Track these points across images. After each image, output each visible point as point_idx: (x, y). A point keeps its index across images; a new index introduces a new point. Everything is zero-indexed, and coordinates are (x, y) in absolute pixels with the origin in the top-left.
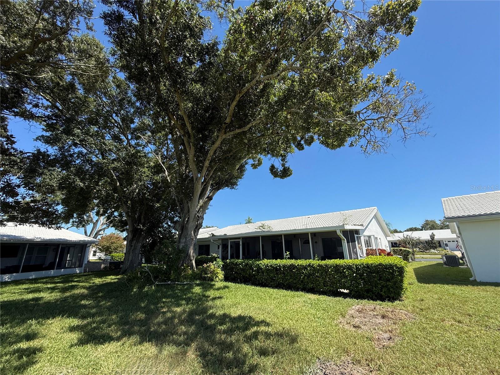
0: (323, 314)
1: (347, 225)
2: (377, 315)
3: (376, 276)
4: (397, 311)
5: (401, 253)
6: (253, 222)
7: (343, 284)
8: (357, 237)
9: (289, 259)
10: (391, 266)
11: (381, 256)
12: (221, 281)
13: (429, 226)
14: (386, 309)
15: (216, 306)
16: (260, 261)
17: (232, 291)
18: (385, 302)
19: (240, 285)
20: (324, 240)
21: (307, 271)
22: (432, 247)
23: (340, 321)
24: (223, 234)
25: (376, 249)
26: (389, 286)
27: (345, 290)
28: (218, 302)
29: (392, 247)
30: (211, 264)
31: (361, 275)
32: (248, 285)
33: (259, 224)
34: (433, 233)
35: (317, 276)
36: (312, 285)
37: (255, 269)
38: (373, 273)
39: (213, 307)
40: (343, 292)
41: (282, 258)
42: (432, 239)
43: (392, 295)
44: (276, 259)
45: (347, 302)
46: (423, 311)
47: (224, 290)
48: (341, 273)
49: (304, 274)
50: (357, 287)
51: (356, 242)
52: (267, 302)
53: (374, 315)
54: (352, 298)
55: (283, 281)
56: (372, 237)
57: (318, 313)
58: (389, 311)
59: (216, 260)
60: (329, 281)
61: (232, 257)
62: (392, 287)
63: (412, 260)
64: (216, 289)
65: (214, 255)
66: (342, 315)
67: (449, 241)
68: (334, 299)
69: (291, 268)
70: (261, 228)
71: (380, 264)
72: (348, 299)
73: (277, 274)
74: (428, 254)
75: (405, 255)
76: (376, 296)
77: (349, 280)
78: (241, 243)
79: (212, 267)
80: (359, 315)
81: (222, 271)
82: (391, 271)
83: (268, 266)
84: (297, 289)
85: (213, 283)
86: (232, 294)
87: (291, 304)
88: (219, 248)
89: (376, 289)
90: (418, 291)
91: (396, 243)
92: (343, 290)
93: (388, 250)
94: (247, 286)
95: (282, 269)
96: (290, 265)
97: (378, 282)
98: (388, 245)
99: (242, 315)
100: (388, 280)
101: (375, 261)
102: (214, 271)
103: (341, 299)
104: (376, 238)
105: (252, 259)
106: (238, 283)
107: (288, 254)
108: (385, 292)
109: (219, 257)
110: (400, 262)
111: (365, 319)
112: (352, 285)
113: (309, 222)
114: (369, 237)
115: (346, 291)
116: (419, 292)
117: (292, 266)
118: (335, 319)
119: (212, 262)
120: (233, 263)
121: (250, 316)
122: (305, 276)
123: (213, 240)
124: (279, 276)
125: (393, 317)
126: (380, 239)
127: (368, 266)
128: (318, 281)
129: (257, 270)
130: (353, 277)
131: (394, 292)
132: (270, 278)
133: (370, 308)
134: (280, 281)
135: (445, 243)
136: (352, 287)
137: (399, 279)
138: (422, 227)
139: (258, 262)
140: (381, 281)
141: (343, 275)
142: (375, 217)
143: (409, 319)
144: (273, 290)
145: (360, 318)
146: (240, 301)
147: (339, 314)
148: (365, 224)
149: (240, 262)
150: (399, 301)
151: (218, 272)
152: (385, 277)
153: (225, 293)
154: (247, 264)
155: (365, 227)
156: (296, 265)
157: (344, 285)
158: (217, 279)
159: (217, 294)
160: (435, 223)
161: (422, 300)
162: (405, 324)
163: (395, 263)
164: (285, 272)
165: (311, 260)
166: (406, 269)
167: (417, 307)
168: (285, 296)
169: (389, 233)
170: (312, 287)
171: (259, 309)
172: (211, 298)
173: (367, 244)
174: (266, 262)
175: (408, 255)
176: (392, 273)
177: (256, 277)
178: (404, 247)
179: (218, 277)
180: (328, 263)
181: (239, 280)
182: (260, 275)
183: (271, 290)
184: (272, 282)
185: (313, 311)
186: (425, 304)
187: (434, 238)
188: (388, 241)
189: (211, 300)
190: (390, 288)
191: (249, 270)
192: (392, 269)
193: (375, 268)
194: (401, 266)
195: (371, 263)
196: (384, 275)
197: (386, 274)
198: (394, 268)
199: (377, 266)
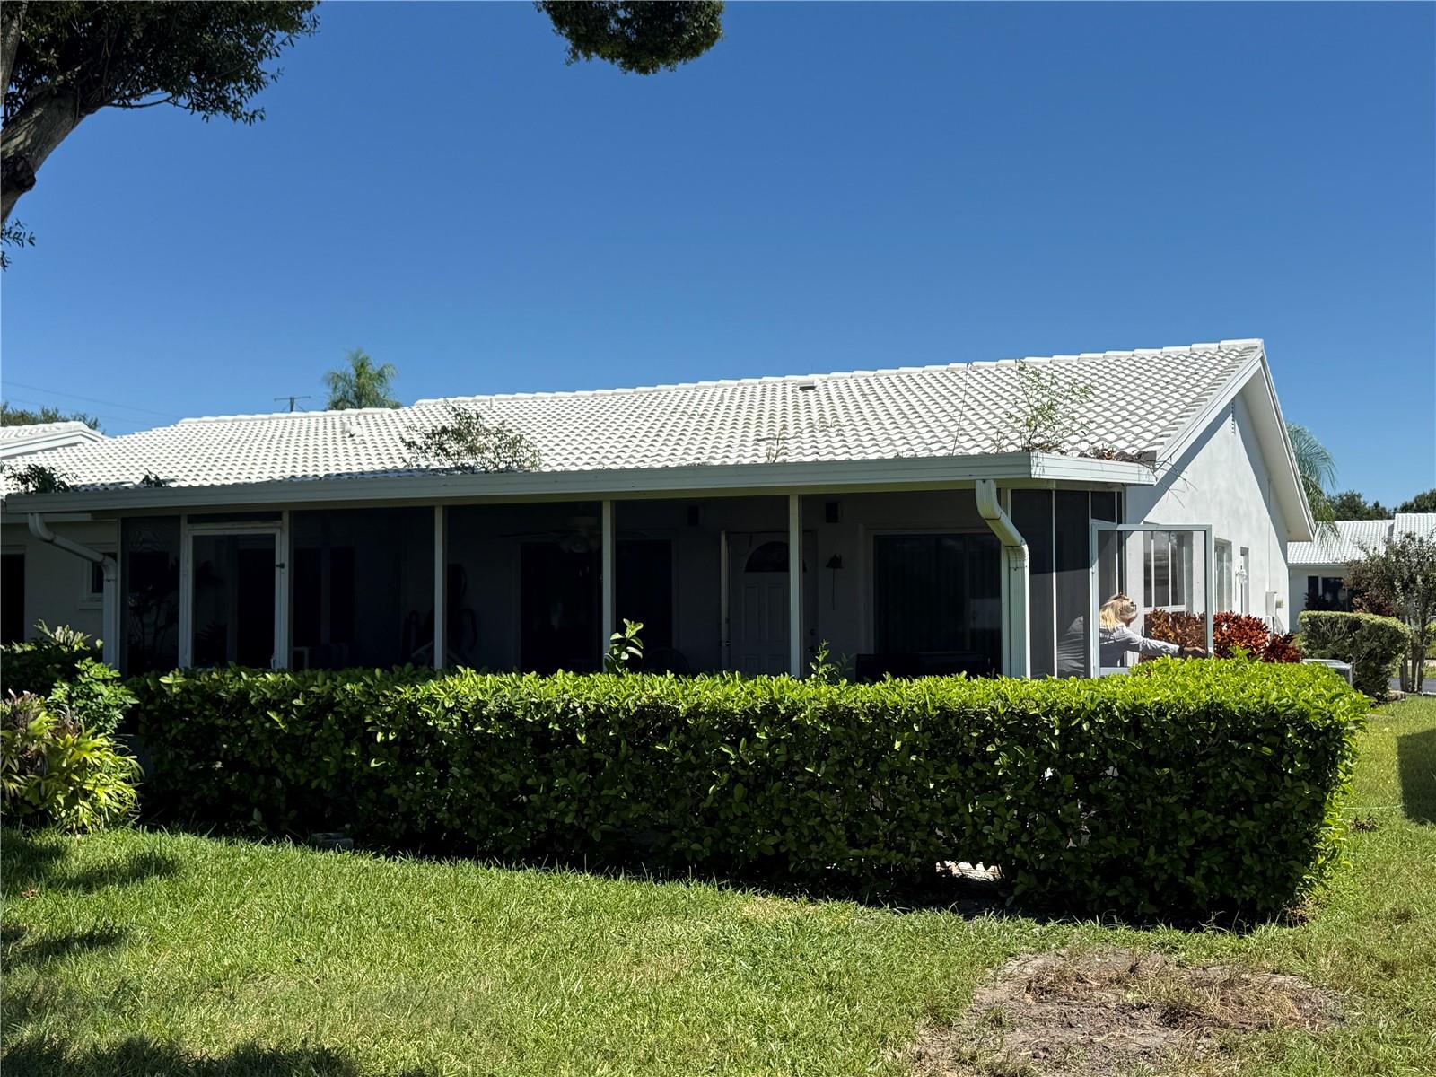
0: (817, 1013)
1: (1056, 454)
2: (1142, 1007)
3: (1177, 778)
4: (1255, 980)
5: (1353, 644)
6: (391, 398)
7: (968, 830)
8: (1104, 536)
9: (633, 670)
10: (1271, 723)
11: (1231, 662)
12: (115, 822)
14: (1200, 972)
15: (69, 994)
16: (425, 681)
17: (199, 893)
18: (1200, 930)
19: (261, 850)
20: (888, 551)
21: (748, 747)
23: (916, 1048)
24: (136, 478)
25: (1204, 617)
26: (1240, 842)
27: (980, 866)
28: (84, 972)
29: (1310, 607)
30: (33, 701)
31: (1088, 775)
32: (325, 847)
33: (434, 413)
35: (813, 782)
36: (771, 841)
37: (385, 743)
38: (1162, 765)
39: (39, 1008)
40: (964, 880)
41: (587, 660)
43: (1250, 891)
44: (546, 671)
45: (980, 934)
46: (1392, 976)
47: (136, 888)
48: (965, 761)
49: (729, 768)
50: (1051, 847)
51: (1094, 572)
52: (452, 955)
53: (1122, 1009)
54: (1011, 912)
55: (580, 813)
56: (1198, 539)
57: (785, 1011)
58: (1209, 984)
59: (71, 675)
60: (882, 813)
61: (207, 653)
62: (1254, 848)
63: (1404, 688)
64: (73, 884)
65: (60, 634)
66: (937, 1017)
68: (899, 919)
69: (643, 733)
70: (452, 446)
71: (1213, 711)
72: (987, 923)
73: (545, 769)
75: (1371, 654)
76: (1154, 898)
77: (1009, 805)
78: (282, 554)
79: (42, 722)
80: (1035, 1012)
81: (122, 752)
82: (1267, 751)
83: (480, 718)
84: (672, 868)
85: (50, 838)
86: (201, 915)
87: (622, 959)
88: (98, 587)
89: (1163, 860)
90: (1392, 868)
91: (1333, 585)
92: (965, 866)
93: (1280, 622)
94: (318, 855)
95: (582, 738)
96: (642, 711)
97: (1183, 816)
98: (1283, 595)
99: (268, 1044)
100: (1239, 805)
101: (1184, 687)
102: (55, 752)
103: (944, 918)
104: (1223, 547)
105: (369, 666)
106: (252, 835)
107: (630, 633)
108: (1208, 876)
109: (98, 656)
110: (1331, 700)
111: (1069, 1033)
112: (1024, 838)
113: (804, 424)
114: (1183, 537)
115: (981, 873)
116: (1398, 872)
117: (656, 718)
118: (891, 1036)
119: (44, 690)
120: (209, 697)
121: (325, 1052)
122: (735, 779)
123: (48, 525)
124: (557, 783)
125: (1229, 1014)
126: (1244, 552)
127: (1136, 722)
128: (818, 812)
129: (403, 741)
130: (1037, 787)
131: (1262, 873)
132: (494, 795)
133: (1108, 966)
134: (563, 813)
136: (1024, 845)
137: (1301, 799)
139: (407, 693)
140: (1199, 813)
141: (979, 773)
142: (1243, 409)
143: (1312, 1023)
144: (504, 875)
145: (1037, 1025)
146: (253, 955)
147: (919, 1006)
148: (1169, 454)
149: (272, 687)
150: (1282, 923)
151: (91, 758)
152: (1228, 786)
153: (141, 909)
154: (321, 708)
155: (1161, 474)
156: (683, 708)
157: (973, 837)
158: (83, 809)
159: (80, 913)
161: (1404, 917)
162: (1282, 1047)
163: (1300, 704)
164: (597, 755)
165: (784, 679)
166: (1360, 741)
167: (1370, 957)
168: (588, 912)
169: (1307, 514)
170: (771, 852)
171: (393, 1001)
172: (27, 941)
173: (1162, 582)
174: (468, 685)
175: (1388, 658)
176: (1271, 766)
177: (392, 790)
178: (1378, 610)
179: (86, 795)
180: (892, 699)
181: (256, 815)
182: (424, 778)
183: (491, 880)
184: (505, 823)
185: (758, 1001)
186: (1412, 938)
188: (1294, 570)
189: (25, 956)
190: (1242, 852)
191: (335, 748)
192: (1277, 740)
193: (1178, 731)
194: (1328, 722)
195: (1156, 699)
196: (1225, 774)
197: (1236, 769)
198: (1289, 735)
199: (1192, 719)
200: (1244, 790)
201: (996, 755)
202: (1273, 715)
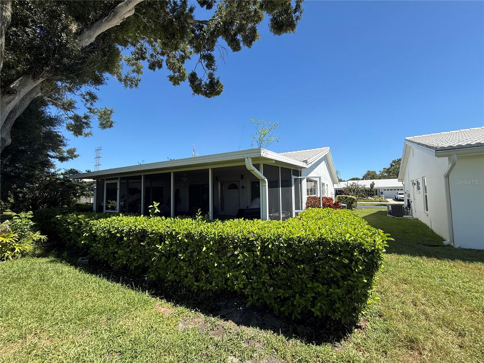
3: (307, 268)
5: (346, 201)
10: (347, 248)
13: (370, 176)
21: (164, 245)
22: (370, 194)
29: (337, 194)
34: (373, 182)
37: (87, 236)
42: (371, 188)
51: (293, 188)
55: (128, 260)
56: (319, 183)
67: (384, 190)
71: (321, 241)
74: (366, 200)
75: (349, 203)
77: (243, 274)
78: (118, 186)
91: (340, 191)
95: (125, 239)
98: (333, 193)
104: (323, 184)
122: (162, 255)
126: (327, 185)
135: (381, 191)
138: (364, 177)
141: (233, 261)
142: (325, 158)
155: (310, 167)
160: (375, 173)
164: (130, 244)
173: (311, 190)
175: (352, 203)
187: (373, 186)
192: (349, 255)
193: (307, 249)
194: (373, 248)
195: (298, 235)
196: (327, 268)
197: (332, 266)
198: (355, 254)
199: (313, 244)
200: (335, 276)
201: (238, 255)
202: (348, 244)
